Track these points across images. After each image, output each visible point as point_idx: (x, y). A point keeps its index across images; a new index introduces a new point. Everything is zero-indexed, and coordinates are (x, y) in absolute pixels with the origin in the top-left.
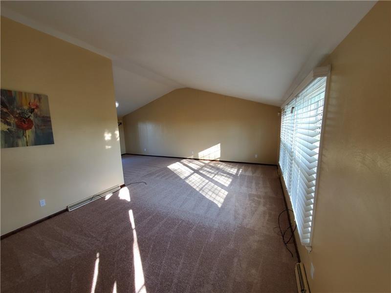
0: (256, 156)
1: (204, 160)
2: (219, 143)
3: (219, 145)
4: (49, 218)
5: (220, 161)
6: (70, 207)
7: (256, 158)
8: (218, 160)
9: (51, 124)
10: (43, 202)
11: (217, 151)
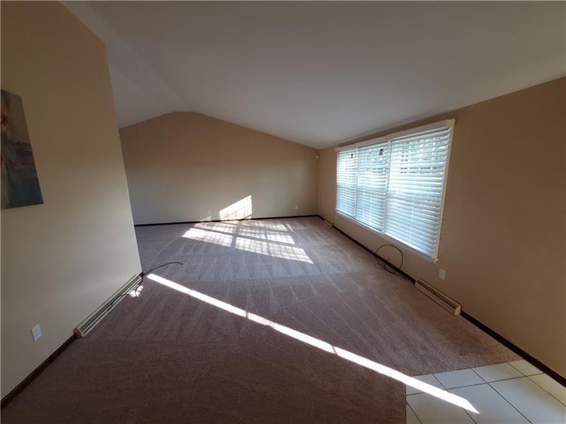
0: (296, 207)
1: (229, 220)
2: (249, 195)
3: (250, 197)
4: (52, 359)
5: (252, 219)
6: (83, 328)
7: (297, 210)
8: (250, 218)
9: (33, 160)
10: (37, 331)
11: (247, 206)
